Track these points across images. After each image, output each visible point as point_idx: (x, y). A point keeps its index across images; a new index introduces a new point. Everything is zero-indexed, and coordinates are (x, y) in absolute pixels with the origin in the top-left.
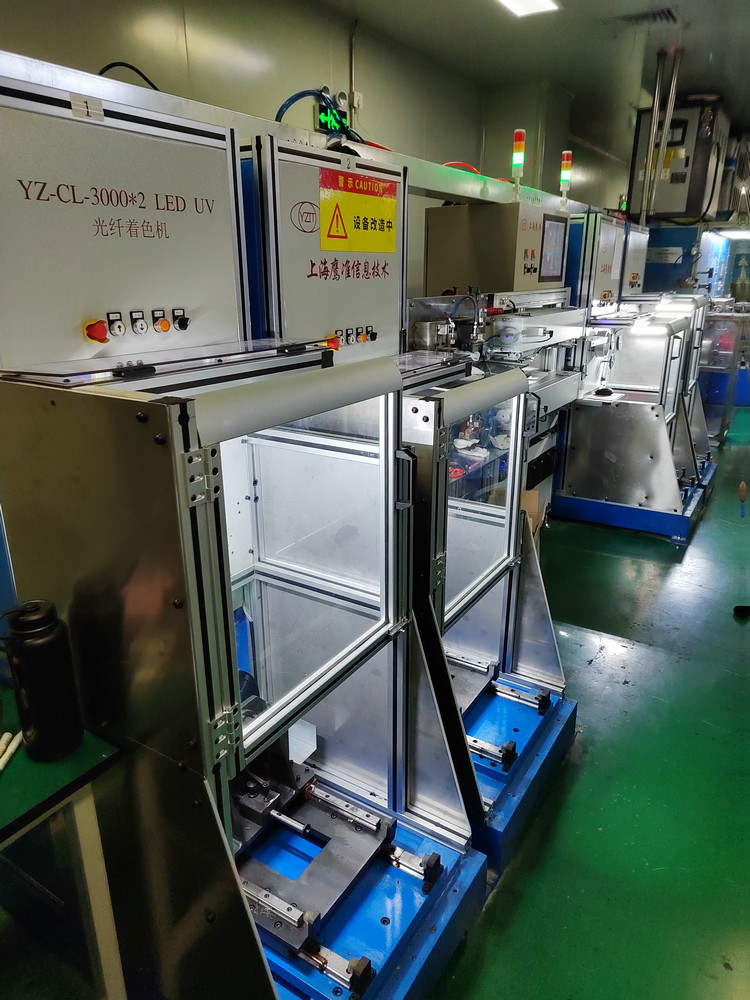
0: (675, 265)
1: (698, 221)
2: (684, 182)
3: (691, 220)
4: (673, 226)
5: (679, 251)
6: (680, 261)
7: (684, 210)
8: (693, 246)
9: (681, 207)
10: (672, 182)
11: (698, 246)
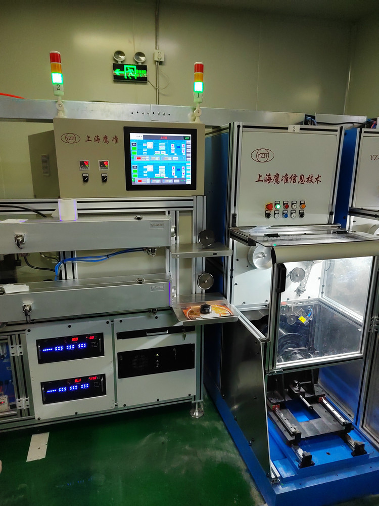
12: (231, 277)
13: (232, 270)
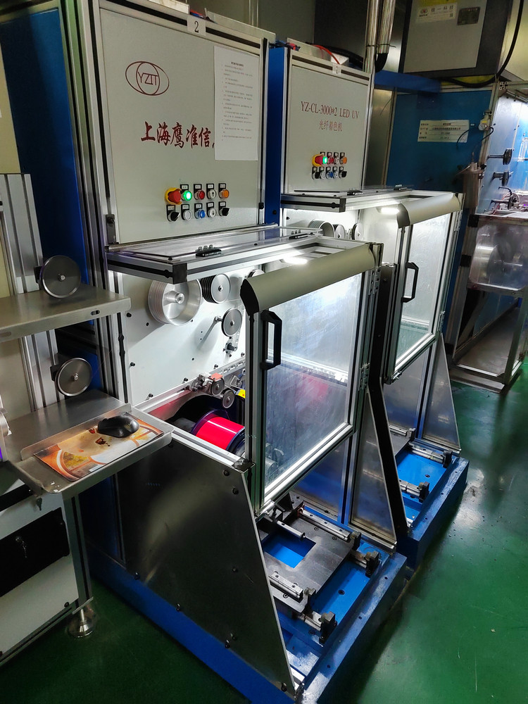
0: (457, 146)
1: (492, 81)
2: (476, 21)
3: (482, 78)
4: (458, 89)
5: (464, 124)
6: (464, 139)
7: (474, 65)
8: (483, 117)
9: (470, 60)
10: (459, 23)
11: (491, 118)
12: (122, 354)
13: (121, 339)
